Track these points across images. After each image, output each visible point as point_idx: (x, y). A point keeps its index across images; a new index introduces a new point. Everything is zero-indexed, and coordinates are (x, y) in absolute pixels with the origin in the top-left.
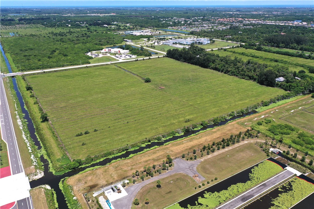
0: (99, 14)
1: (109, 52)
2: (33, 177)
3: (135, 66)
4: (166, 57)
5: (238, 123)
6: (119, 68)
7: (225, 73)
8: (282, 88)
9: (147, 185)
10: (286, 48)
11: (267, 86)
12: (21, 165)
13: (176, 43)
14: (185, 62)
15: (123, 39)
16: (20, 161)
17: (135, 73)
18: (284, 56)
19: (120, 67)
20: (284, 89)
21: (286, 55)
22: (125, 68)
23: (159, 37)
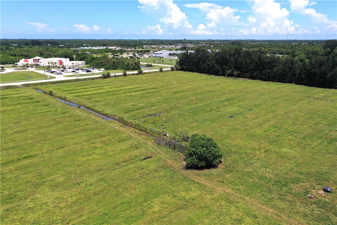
1: (34, 65)
3: (103, 89)
4: (177, 70)
6: (46, 96)
13: (174, 54)
14: (239, 76)
17: (108, 111)
22: (69, 97)
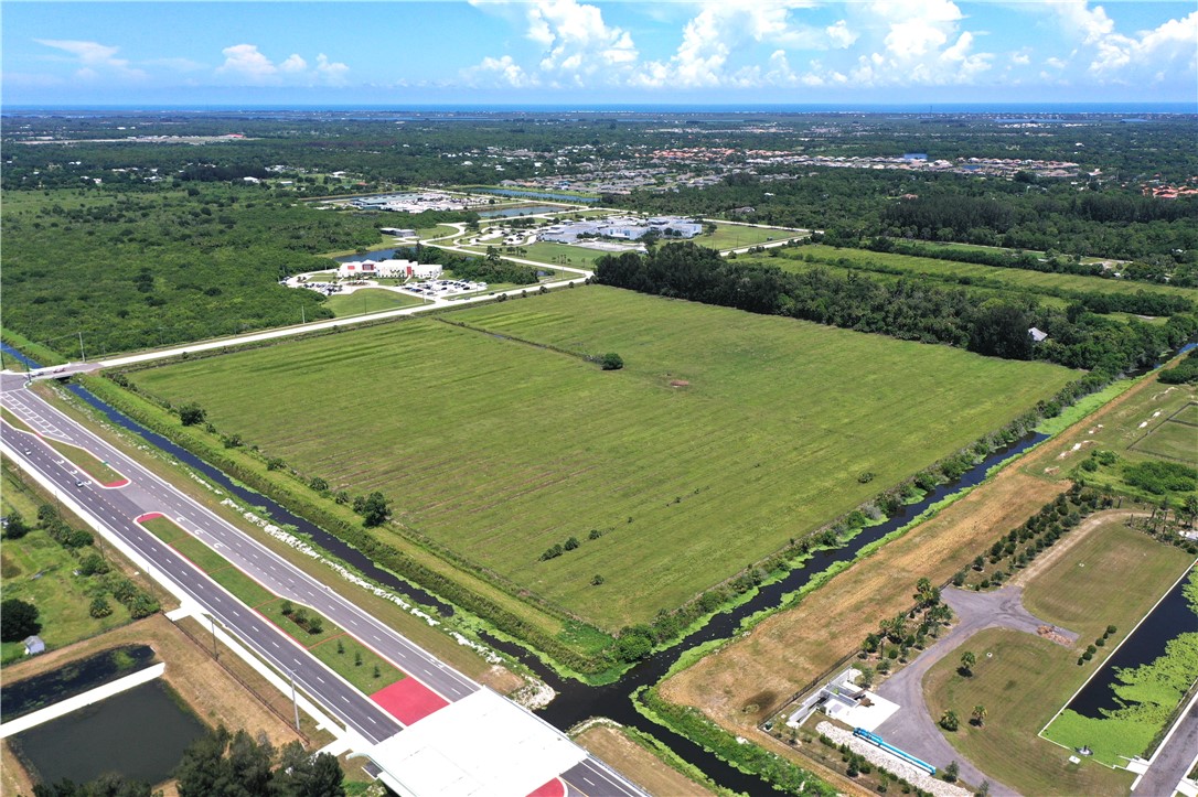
0: (176, 137)
1: (365, 274)
2: (528, 699)
3: (511, 318)
5: (1022, 470)
6: (461, 328)
7: (844, 326)
8: (1058, 361)
9: (928, 672)
10: (958, 241)
11: (1007, 358)
12: (445, 668)
13: (586, 236)
14: (676, 296)
15: (378, 226)
16: (429, 658)
17: (536, 341)
18: (971, 266)
19: (462, 325)
20: (1064, 364)
21: (978, 262)
22: (485, 328)
23: (505, 217)
